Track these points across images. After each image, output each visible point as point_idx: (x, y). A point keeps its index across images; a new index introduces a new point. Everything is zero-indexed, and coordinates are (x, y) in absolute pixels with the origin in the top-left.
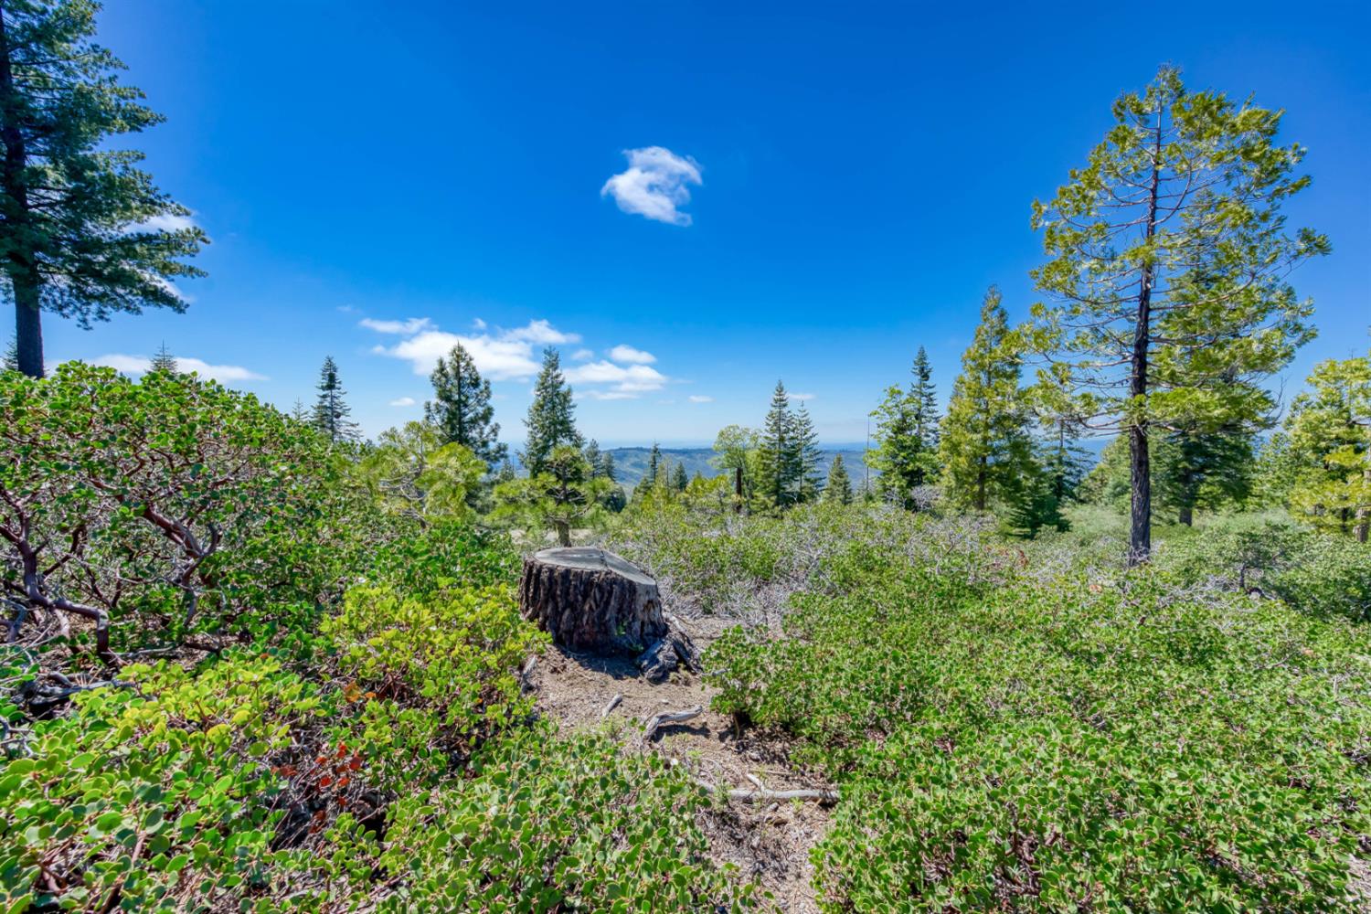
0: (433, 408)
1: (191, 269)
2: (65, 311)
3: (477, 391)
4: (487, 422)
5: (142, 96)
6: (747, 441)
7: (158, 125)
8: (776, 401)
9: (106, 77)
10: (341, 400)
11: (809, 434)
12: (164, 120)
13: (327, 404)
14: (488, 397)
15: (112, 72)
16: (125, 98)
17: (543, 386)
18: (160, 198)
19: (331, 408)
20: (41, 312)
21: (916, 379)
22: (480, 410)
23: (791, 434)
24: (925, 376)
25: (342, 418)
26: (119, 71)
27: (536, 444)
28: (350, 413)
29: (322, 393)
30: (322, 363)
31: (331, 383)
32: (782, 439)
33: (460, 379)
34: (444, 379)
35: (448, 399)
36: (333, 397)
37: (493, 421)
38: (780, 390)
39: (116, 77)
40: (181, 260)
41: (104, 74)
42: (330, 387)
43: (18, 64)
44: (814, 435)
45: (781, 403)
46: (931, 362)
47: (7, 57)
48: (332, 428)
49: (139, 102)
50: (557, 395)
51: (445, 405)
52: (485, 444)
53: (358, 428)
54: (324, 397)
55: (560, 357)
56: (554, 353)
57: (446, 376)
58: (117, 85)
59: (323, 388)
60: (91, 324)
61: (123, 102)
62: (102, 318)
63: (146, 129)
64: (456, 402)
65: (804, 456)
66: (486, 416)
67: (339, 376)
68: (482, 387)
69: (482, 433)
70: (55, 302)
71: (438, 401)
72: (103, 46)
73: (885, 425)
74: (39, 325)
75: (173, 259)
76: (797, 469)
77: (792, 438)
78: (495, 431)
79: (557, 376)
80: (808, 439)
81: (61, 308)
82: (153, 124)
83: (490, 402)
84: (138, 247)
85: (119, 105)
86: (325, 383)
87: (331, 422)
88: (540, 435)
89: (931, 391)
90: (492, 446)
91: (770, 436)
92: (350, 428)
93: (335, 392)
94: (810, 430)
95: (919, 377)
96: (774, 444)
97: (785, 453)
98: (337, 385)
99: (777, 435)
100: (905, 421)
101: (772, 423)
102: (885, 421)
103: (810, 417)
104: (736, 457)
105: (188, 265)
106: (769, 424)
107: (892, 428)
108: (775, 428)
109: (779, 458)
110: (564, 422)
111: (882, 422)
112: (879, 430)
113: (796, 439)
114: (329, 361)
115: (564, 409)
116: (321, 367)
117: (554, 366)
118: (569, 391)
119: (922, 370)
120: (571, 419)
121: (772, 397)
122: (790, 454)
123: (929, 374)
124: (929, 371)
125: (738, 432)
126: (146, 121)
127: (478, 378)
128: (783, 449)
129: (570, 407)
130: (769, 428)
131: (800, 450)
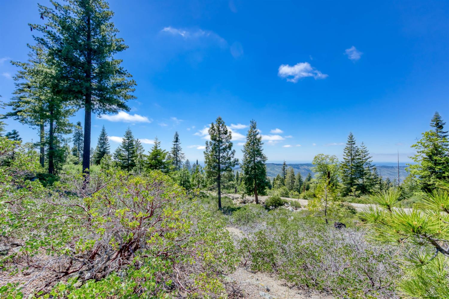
0: (209, 143)
1: (133, 97)
3: (226, 136)
4: (230, 149)
5: (123, 41)
6: (328, 160)
7: (127, 49)
8: (349, 142)
10: (179, 146)
11: (367, 157)
13: (175, 147)
14: (231, 138)
16: (118, 42)
17: (250, 136)
18: (124, 71)
19: (177, 148)
22: (228, 144)
23: (357, 157)
24: (441, 127)
25: (179, 152)
27: (247, 160)
28: (182, 150)
29: (174, 143)
30: (175, 134)
32: (353, 159)
33: (219, 131)
34: (213, 131)
35: (215, 140)
36: (177, 145)
37: (233, 148)
38: (351, 137)
39: (116, 34)
42: (176, 141)
43: (92, 35)
44: (370, 158)
45: (351, 142)
46: (444, 120)
47: (90, 34)
48: (176, 155)
49: (122, 43)
50: (256, 139)
51: (213, 142)
52: (229, 159)
53: (184, 155)
54: (175, 145)
55: (257, 124)
56: (254, 122)
57: (214, 130)
58: (116, 37)
59: (174, 142)
63: (123, 51)
64: (218, 141)
65: (365, 168)
66: (230, 147)
67: (179, 138)
68: (228, 134)
69: (228, 154)
71: (211, 140)
73: (423, 152)
76: (362, 174)
78: (233, 153)
79: (255, 132)
80: (366, 160)
82: (125, 49)
83: (231, 140)
85: (116, 44)
86: (175, 140)
87: (176, 153)
88: (248, 156)
89: (445, 134)
90: (232, 160)
91: (347, 158)
92: (182, 155)
93: (178, 143)
94: (367, 155)
95: (436, 128)
96: (349, 162)
97: (354, 166)
98: (178, 141)
99: (350, 157)
100: (436, 150)
101: (347, 152)
102: (422, 150)
103: (367, 149)
104: (323, 167)
105: (132, 95)
106: (345, 152)
107: (427, 153)
108: (349, 154)
109: (352, 168)
110: (258, 151)
111: (419, 151)
112: (418, 154)
113: (360, 159)
114: (177, 133)
115: (258, 145)
116: (174, 135)
117: (254, 127)
118: (260, 138)
119: (438, 124)
120: (261, 149)
121: (346, 140)
122: (358, 166)
123: (444, 126)
124: (444, 124)
125: (323, 157)
126: (123, 48)
127: (227, 131)
128: (353, 164)
129: (261, 144)
130: (345, 154)
131: (362, 164)
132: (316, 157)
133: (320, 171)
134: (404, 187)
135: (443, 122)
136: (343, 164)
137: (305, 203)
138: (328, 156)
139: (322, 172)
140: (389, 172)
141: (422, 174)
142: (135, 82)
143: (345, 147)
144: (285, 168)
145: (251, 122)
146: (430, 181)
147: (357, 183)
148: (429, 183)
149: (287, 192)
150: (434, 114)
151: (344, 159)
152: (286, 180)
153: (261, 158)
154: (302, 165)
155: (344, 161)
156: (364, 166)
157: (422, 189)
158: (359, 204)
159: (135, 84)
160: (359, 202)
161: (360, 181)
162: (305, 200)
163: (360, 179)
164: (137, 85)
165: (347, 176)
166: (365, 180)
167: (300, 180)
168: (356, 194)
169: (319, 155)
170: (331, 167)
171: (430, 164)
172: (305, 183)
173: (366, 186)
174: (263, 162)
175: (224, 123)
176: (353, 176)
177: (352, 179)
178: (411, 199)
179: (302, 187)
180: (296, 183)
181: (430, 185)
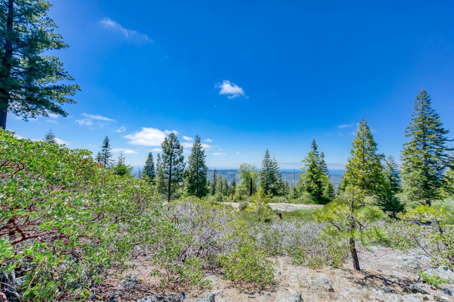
0: (161, 156)
1: (71, 101)
2: (19, 113)
3: (178, 150)
5: (61, 38)
6: (250, 169)
7: (66, 48)
8: (266, 156)
9: (50, 30)
10: (109, 151)
11: (277, 167)
12: (69, 47)
14: (182, 152)
15: (52, 28)
16: (55, 37)
17: (194, 149)
18: (64, 73)
19: (106, 154)
20: (8, 113)
21: (313, 150)
22: (179, 157)
23: (271, 167)
24: (316, 149)
25: (109, 158)
26: (55, 28)
27: (191, 170)
28: (112, 156)
29: (103, 149)
30: (104, 138)
31: (106, 145)
32: (268, 169)
33: (172, 145)
34: (166, 145)
36: (106, 150)
38: (267, 152)
39: (53, 29)
40: (68, 96)
41: (49, 28)
42: (106, 147)
43: (16, 22)
44: (278, 168)
45: (267, 156)
46: (317, 144)
47: (12, 19)
48: (105, 162)
49: (60, 40)
50: (200, 152)
51: (166, 155)
54: (103, 150)
55: (201, 138)
56: (199, 137)
58: (53, 32)
59: (103, 147)
60: (28, 119)
61: (54, 39)
62: (33, 117)
63: (62, 49)
64: (170, 154)
67: (109, 143)
68: (180, 149)
70: (15, 109)
71: (163, 153)
72: (51, 18)
73: (307, 165)
74: (6, 119)
75: (65, 96)
76: (273, 180)
77: (272, 169)
79: (200, 145)
80: (276, 169)
81: (17, 112)
82: (64, 48)
84: (52, 91)
85: (53, 39)
86: (104, 145)
87: (105, 159)
89: (318, 153)
91: (264, 168)
92: (112, 162)
93: (107, 149)
94: (277, 166)
95: (313, 149)
96: (265, 171)
97: (269, 174)
98: (109, 146)
99: (266, 167)
100: (314, 164)
101: (264, 163)
102: (307, 164)
103: (277, 161)
104: (246, 174)
105: (70, 99)
106: (263, 164)
107: (310, 166)
108: (266, 165)
109: (267, 176)
110: (201, 162)
111: (306, 164)
112: (305, 167)
113: (273, 169)
114: (107, 137)
115: (202, 157)
116: (104, 140)
117: (199, 142)
118: (204, 151)
119: (314, 147)
120: (204, 161)
121: (264, 154)
122: (271, 174)
123: (317, 148)
124: (317, 147)
125: (247, 166)
126: (62, 46)
127: (179, 145)
128: (268, 173)
129: (204, 157)
130: (263, 165)
131: (274, 173)
132: (241, 166)
133: (244, 177)
134: (297, 188)
135: (317, 145)
136: (262, 172)
137: (236, 206)
138: (250, 165)
139: (245, 179)
140: (287, 177)
141: (307, 180)
142: (79, 87)
143: (263, 160)
144: (216, 174)
145: (196, 136)
146: (311, 185)
147: (270, 187)
148: (310, 186)
149: (221, 197)
150: (313, 140)
151: (263, 168)
152: (217, 185)
153: (204, 168)
154: (227, 171)
155: (262, 170)
156: (275, 174)
157: (307, 190)
158: (272, 204)
159: (79, 90)
160: (273, 202)
161: (272, 186)
162: (236, 203)
163: (272, 184)
164: (81, 90)
165: (264, 182)
166: (275, 185)
167: (227, 185)
168: (270, 195)
169: (244, 164)
170: (252, 174)
171: (311, 174)
172: (231, 188)
173: (276, 189)
174: (205, 172)
175: (176, 138)
176: (268, 182)
177: (267, 184)
178: (302, 197)
179: (229, 190)
180: (224, 187)
181: (311, 187)
